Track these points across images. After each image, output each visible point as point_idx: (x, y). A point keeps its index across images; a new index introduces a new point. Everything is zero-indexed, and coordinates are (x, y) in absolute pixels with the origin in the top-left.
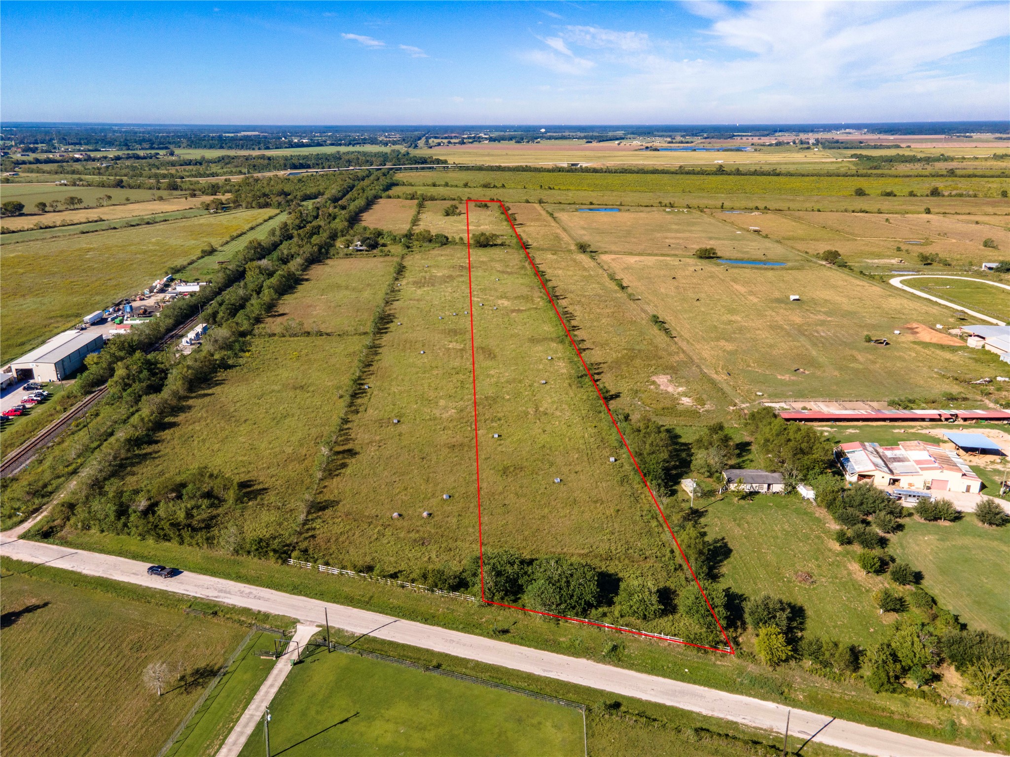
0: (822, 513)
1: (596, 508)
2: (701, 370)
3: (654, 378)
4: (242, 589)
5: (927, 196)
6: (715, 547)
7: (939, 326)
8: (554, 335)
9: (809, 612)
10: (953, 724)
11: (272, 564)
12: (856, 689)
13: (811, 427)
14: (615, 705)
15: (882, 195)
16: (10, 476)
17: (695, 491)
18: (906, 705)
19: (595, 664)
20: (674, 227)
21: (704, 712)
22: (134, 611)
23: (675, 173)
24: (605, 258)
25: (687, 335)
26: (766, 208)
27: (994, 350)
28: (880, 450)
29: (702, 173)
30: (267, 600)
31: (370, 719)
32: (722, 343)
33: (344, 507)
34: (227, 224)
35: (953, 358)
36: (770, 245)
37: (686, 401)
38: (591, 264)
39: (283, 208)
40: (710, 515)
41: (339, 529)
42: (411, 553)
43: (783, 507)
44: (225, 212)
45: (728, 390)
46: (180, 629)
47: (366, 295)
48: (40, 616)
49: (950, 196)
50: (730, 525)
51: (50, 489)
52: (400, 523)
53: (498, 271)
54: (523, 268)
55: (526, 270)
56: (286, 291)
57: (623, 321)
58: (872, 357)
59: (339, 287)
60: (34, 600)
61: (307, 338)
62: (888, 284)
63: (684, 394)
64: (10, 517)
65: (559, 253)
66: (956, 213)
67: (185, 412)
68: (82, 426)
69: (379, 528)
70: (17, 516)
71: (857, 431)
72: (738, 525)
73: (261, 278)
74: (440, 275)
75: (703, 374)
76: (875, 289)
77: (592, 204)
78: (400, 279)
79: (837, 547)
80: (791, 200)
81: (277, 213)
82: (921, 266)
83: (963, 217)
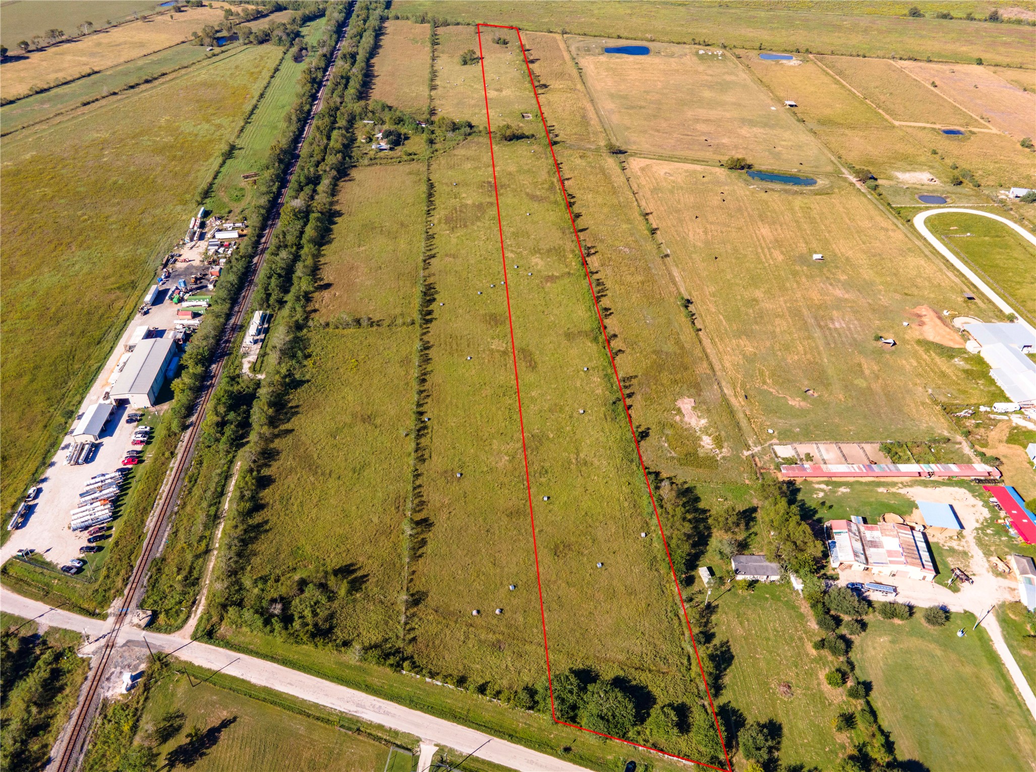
0: (805, 608)
1: (631, 602)
2: (722, 391)
3: (679, 402)
4: (374, 703)
5: (986, 20)
6: (722, 652)
7: (946, 313)
8: (587, 327)
9: (785, 730)
13: (811, 483)
15: (938, 17)
16: (158, 555)
17: (709, 583)
20: (707, 94)
24: (634, 164)
25: (712, 327)
26: (808, 49)
28: (863, 529)
30: (394, 716)
32: (743, 342)
33: (433, 600)
34: (231, 82)
35: (949, 371)
36: (805, 138)
37: (707, 442)
38: (619, 179)
39: (285, 45)
40: (720, 610)
41: (433, 629)
42: (492, 660)
43: (776, 598)
44: (223, 52)
45: (744, 423)
46: (338, 746)
47: (403, 244)
48: (235, 732)
49: (1009, 21)
50: (735, 623)
51: (195, 574)
52: (479, 621)
53: (527, 194)
54: (552, 188)
55: (555, 193)
56: (323, 238)
57: (652, 299)
58: (876, 368)
59: (373, 228)
60: (225, 713)
61: (361, 330)
62: (912, 226)
63: (705, 430)
64: (178, 613)
65: (589, 154)
66: (1008, 66)
67: (276, 460)
68: (194, 480)
69: (464, 628)
70: (181, 611)
71: (848, 490)
72: (741, 623)
73: (298, 225)
74: (469, 202)
75: (724, 395)
76: (898, 235)
77: (619, 37)
78: (432, 212)
79: (814, 652)
80: (838, 28)
81: (281, 55)
82: (950, 188)
83: (1011, 74)
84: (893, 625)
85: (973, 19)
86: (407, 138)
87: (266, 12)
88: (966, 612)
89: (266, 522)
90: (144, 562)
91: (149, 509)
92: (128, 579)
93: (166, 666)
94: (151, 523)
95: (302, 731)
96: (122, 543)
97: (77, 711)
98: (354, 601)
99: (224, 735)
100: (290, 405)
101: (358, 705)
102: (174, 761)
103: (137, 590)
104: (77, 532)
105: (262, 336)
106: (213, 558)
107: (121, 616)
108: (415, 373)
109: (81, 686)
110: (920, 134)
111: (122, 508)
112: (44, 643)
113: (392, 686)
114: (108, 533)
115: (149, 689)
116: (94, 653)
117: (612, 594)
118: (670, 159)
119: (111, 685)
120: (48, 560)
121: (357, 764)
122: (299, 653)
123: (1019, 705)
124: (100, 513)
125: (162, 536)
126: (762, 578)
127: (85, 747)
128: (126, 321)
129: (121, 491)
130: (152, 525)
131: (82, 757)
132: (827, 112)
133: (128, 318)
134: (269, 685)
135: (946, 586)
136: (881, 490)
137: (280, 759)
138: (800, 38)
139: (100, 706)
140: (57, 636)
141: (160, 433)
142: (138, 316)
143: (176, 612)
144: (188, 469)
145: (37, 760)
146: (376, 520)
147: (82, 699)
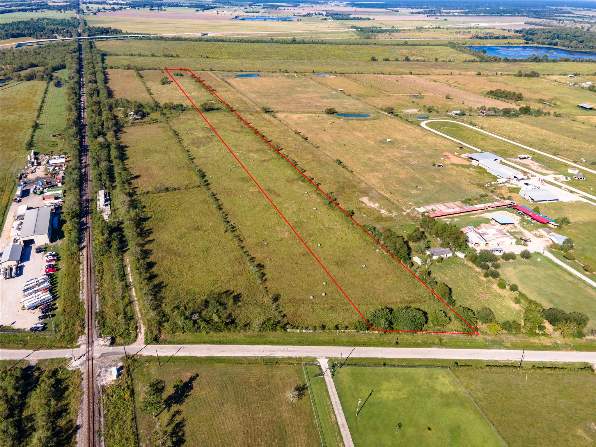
0: (470, 264)
1: (389, 278)
2: (378, 193)
3: (361, 199)
4: (279, 348)
5: (404, 61)
7: (456, 154)
8: (296, 177)
9: (493, 310)
10: (556, 343)
11: (279, 332)
12: (523, 338)
13: (441, 219)
14: (456, 363)
15: (384, 60)
16: (98, 310)
17: (421, 262)
18: (540, 340)
19: (438, 349)
20: (299, 89)
21: (486, 359)
22: (242, 370)
23: (269, 42)
24: (280, 116)
25: (357, 170)
26: (335, 72)
27: (483, 166)
28: (476, 230)
29: (284, 42)
30: (294, 351)
31: (379, 391)
32: (376, 174)
33: (284, 297)
34: (18, 97)
35: (471, 172)
36: (354, 101)
37: (383, 211)
38: (276, 122)
39: (46, 80)
40: (432, 272)
41: (293, 309)
42: (333, 315)
43: (455, 263)
44: (5, 85)
45: (396, 202)
46: (269, 372)
47: (172, 155)
48: (201, 382)
49: (413, 61)
50: (443, 276)
51: (129, 314)
52: (316, 301)
53: (231, 131)
54: (242, 127)
55: (246, 129)
56: (123, 157)
57: (322, 163)
58: (441, 175)
59: (151, 151)
60: (189, 374)
61: (169, 193)
62: (421, 127)
63: (380, 207)
64: (128, 334)
65: (254, 113)
66: (423, 74)
67: (151, 254)
68: (102, 272)
69: (310, 305)
70: (131, 333)
71: (458, 219)
72: (446, 275)
73: (105, 151)
74: (200, 136)
75: (380, 194)
76: (418, 130)
77: (241, 71)
78: (182, 142)
79: (484, 279)
80: (343, 65)
81: (46, 85)
82: (428, 113)
83: (427, 77)
84: (510, 263)
85: (398, 61)
86: (148, 114)
87: (25, 67)
88: (535, 252)
89: (163, 282)
90: (90, 315)
91: (78, 290)
92: (83, 325)
93: (136, 361)
94: (83, 296)
95: (243, 371)
96: (68, 310)
97: (85, 396)
98: (239, 306)
99: (195, 384)
100: (145, 229)
101: (270, 351)
102: (170, 404)
103: (93, 329)
104: (30, 310)
105: (109, 202)
106: (137, 305)
107: (90, 343)
108: (214, 207)
109: (80, 384)
110: (403, 97)
111: (57, 293)
112: (39, 369)
113: (284, 339)
114: (54, 307)
115: (131, 374)
116: (81, 365)
117: (378, 277)
118: (296, 112)
119: (103, 378)
120: (16, 328)
121: (286, 378)
122: (219, 337)
123: (579, 280)
124: (44, 297)
125: (96, 301)
126: (445, 256)
127: (102, 414)
128: (6, 207)
129: (52, 285)
130: (85, 297)
131: (102, 419)
132: (358, 92)
133: (7, 206)
134: (210, 355)
135: (522, 244)
136: (472, 217)
137: (238, 386)
138: (330, 69)
139: (101, 390)
140: (47, 363)
141: (63, 254)
142: (14, 204)
143: (127, 334)
144: (94, 268)
145: (68, 430)
146: (229, 269)
147: (85, 390)
